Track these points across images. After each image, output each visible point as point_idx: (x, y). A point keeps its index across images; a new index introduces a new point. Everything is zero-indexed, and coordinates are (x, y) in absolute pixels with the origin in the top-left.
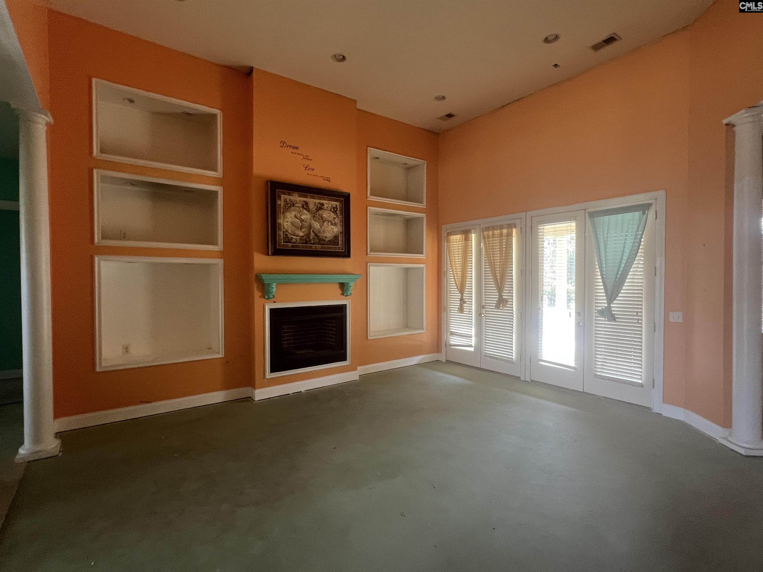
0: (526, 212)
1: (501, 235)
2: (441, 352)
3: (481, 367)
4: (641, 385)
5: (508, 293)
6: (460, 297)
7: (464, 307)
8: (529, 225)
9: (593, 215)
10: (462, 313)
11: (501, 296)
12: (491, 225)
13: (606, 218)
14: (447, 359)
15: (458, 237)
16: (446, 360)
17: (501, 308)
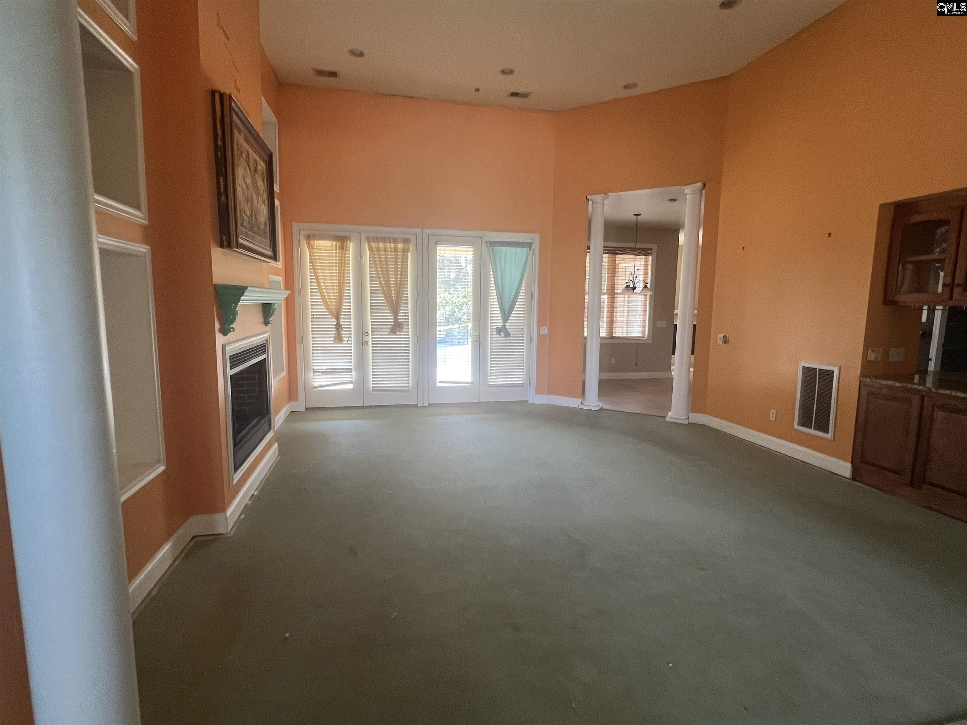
0: (422, 228)
1: (396, 249)
2: (298, 399)
3: (365, 405)
4: (521, 385)
5: (403, 316)
6: (335, 323)
7: (343, 336)
8: (426, 242)
9: (493, 244)
10: (341, 343)
11: (396, 319)
12: (380, 235)
13: (503, 249)
14: (307, 407)
15: (328, 243)
16: (306, 409)
17: (398, 333)
